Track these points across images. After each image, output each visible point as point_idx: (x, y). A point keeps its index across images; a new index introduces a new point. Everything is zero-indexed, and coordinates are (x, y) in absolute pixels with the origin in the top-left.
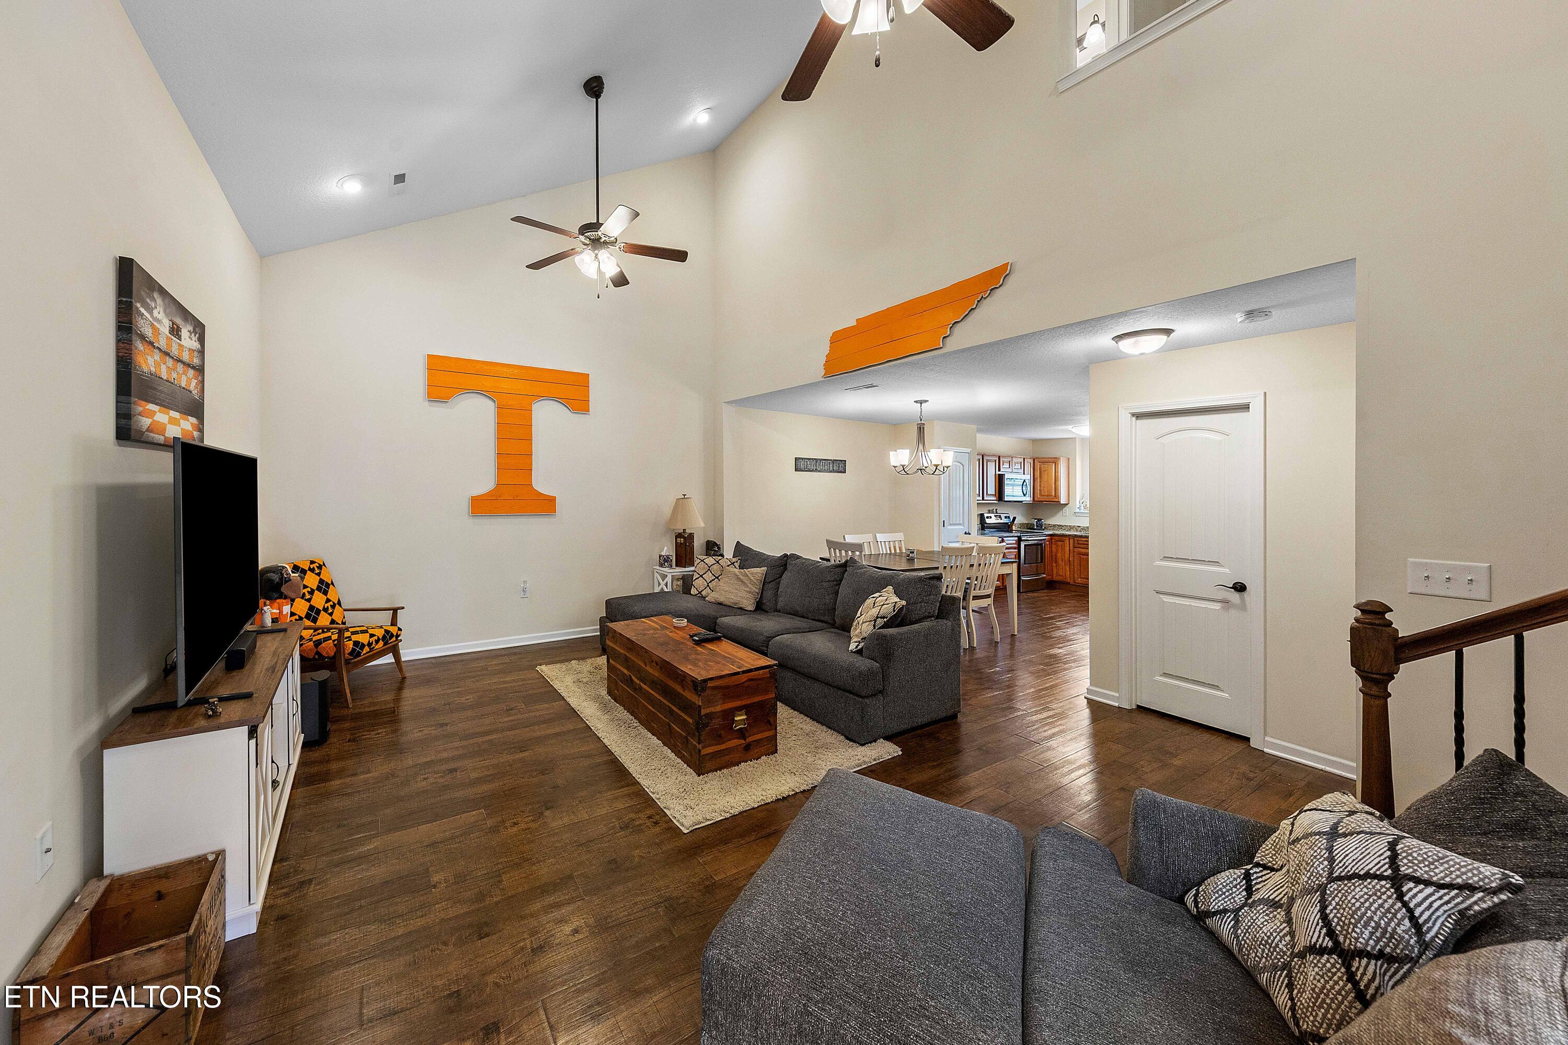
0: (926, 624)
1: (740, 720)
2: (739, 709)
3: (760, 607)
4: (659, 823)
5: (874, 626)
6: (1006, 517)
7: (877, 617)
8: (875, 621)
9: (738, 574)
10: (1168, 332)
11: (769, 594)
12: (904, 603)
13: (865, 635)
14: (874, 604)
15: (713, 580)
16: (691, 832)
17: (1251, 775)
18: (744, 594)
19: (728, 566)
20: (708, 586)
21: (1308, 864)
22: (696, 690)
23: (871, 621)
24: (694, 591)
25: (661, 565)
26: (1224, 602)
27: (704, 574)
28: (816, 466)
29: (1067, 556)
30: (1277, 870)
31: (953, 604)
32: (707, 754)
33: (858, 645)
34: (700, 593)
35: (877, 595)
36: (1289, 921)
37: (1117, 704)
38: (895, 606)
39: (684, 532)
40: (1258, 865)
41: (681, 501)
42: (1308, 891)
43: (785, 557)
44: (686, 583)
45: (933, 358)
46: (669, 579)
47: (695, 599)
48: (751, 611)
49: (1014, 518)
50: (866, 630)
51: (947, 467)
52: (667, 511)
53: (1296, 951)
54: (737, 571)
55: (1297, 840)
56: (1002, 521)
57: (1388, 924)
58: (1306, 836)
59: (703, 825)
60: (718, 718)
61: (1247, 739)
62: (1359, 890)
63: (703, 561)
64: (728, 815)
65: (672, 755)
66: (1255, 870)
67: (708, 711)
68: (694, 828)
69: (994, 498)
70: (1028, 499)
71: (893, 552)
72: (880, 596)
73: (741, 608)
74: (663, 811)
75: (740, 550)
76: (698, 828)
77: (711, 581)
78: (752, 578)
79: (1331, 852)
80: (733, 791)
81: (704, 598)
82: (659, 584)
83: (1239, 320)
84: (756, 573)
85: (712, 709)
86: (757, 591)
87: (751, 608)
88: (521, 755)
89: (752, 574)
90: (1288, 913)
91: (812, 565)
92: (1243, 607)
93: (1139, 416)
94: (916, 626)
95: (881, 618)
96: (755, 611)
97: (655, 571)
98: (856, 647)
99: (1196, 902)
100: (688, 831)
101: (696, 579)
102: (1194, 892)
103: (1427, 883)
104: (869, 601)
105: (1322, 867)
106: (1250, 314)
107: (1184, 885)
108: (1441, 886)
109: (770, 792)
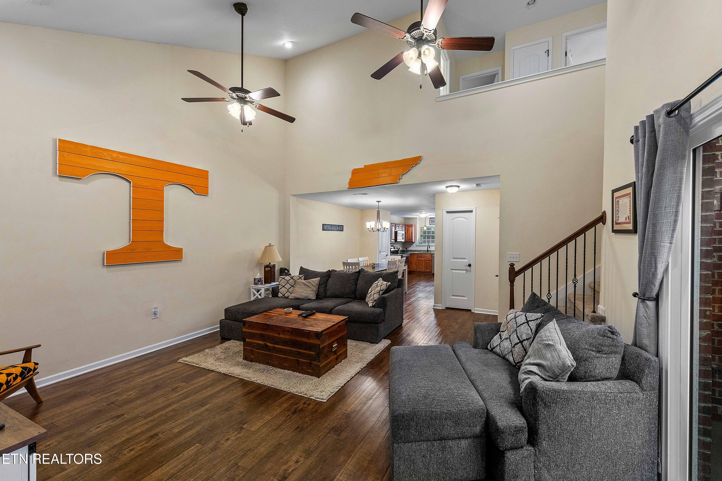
0: (395, 290)
1: (335, 346)
2: (334, 341)
3: (318, 297)
4: (310, 404)
5: (379, 294)
6: (397, 248)
7: (380, 291)
8: (379, 292)
9: (305, 282)
10: (459, 187)
11: (322, 290)
12: (390, 283)
13: (375, 299)
14: (377, 286)
15: (290, 288)
16: (327, 400)
17: (474, 320)
18: (310, 292)
19: (298, 279)
20: (288, 291)
21: (512, 326)
22: (317, 337)
23: (378, 293)
24: (280, 295)
25: (256, 284)
26: (466, 270)
27: (285, 285)
28: (331, 228)
29: (415, 261)
30: (505, 331)
31: (402, 282)
32: (322, 367)
33: (373, 304)
34: (284, 295)
35: (376, 282)
36: (510, 341)
37: (441, 308)
38: (386, 285)
39: (269, 264)
40: (501, 332)
41: (268, 247)
42: (513, 332)
43: (329, 271)
44: (275, 292)
45: (394, 186)
46: (262, 291)
47: (281, 299)
48: (314, 300)
49: (399, 248)
50: (375, 297)
51: (387, 229)
52: (259, 254)
53: (513, 346)
54: (304, 281)
55: (509, 322)
56: (395, 250)
57: (527, 332)
58: (510, 320)
59: (331, 395)
60: (327, 348)
61: (471, 310)
62: (522, 327)
63: (284, 278)
64: (340, 387)
65: (301, 375)
66: (501, 333)
67: (323, 345)
68: (328, 398)
69: (394, 241)
70: (404, 240)
71: (365, 265)
72: (378, 282)
73: (309, 299)
74: (309, 398)
75: (303, 271)
76: (330, 398)
77: (289, 289)
78: (313, 284)
79: (516, 322)
80: (338, 377)
81: (287, 298)
82: (255, 295)
83: (475, 186)
84: (315, 281)
85: (325, 345)
86: (316, 289)
87: (314, 298)
88: (204, 408)
89: (313, 282)
90: (510, 339)
91: (343, 273)
92: (470, 271)
93: (448, 212)
94: (392, 292)
95: (381, 291)
96: (316, 299)
97: (251, 288)
98: (372, 305)
99: (491, 347)
100: (326, 400)
101: (281, 288)
102: (489, 344)
103: (532, 321)
104: (374, 285)
105: (515, 326)
106: (478, 185)
107: (487, 344)
108: (534, 320)
109: (352, 372)
